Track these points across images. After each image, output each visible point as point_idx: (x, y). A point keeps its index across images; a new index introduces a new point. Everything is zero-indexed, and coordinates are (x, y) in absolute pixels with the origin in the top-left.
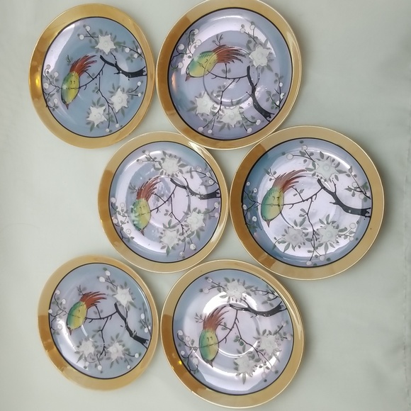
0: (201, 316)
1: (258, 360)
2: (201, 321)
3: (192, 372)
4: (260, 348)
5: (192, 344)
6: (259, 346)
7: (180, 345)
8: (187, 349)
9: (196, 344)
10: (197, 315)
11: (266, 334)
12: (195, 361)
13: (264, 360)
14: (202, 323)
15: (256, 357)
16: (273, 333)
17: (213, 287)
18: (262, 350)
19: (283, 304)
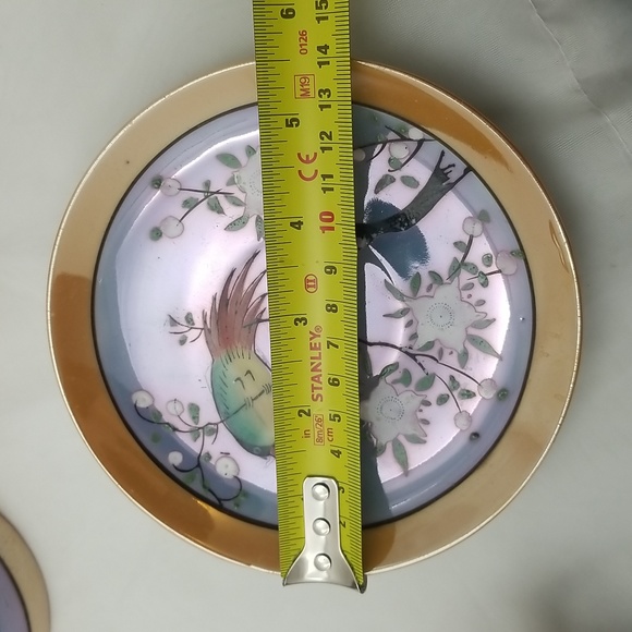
0: (189, 319)
1: (428, 381)
2: (193, 334)
3: (227, 505)
4: (421, 342)
5: (195, 418)
6: (414, 337)
7: (156, 439)
8: (185, 439)
9: (209, 414)
10: (174, 322)
11: (423, 291)
12: (224, 469)
13: (445, 373)
14: (202, 340)
15: (417, 374)
16: (444, 275)
17: (190, 205)
18: (430, 345)
19: (450, 158)
